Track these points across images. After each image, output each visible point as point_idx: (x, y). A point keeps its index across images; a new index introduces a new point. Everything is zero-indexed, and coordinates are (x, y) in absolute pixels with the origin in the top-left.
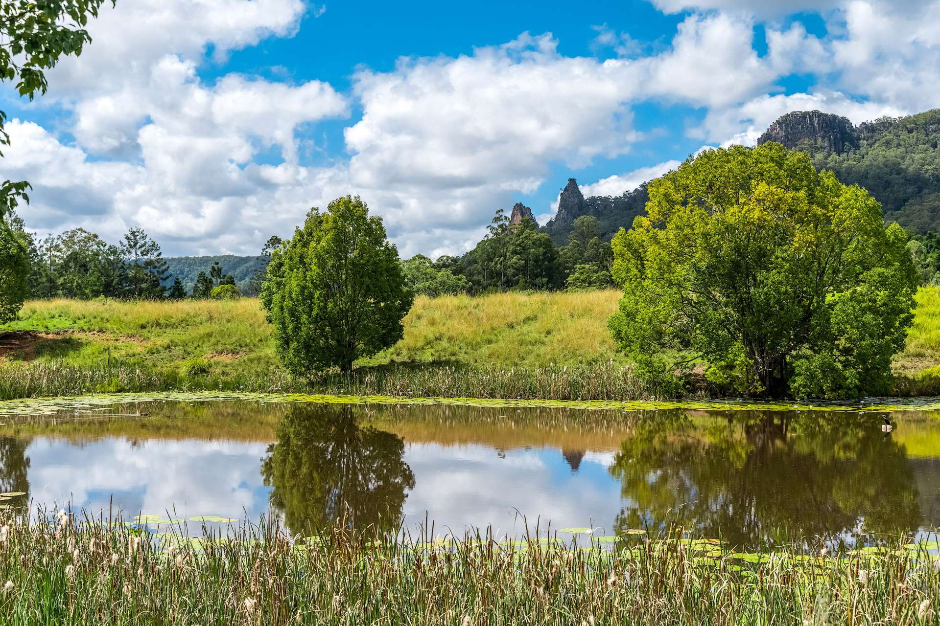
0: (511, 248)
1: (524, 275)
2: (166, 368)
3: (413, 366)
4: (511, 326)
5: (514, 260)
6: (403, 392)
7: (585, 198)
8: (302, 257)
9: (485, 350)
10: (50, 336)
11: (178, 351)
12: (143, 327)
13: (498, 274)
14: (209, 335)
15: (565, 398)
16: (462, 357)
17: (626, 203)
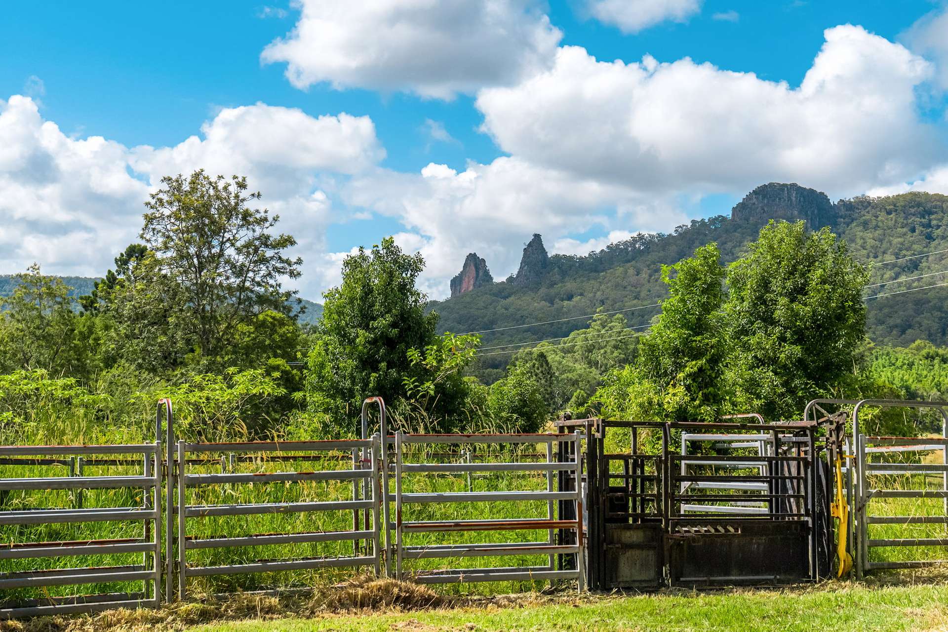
7: (549, 256)
17: (592, 264)
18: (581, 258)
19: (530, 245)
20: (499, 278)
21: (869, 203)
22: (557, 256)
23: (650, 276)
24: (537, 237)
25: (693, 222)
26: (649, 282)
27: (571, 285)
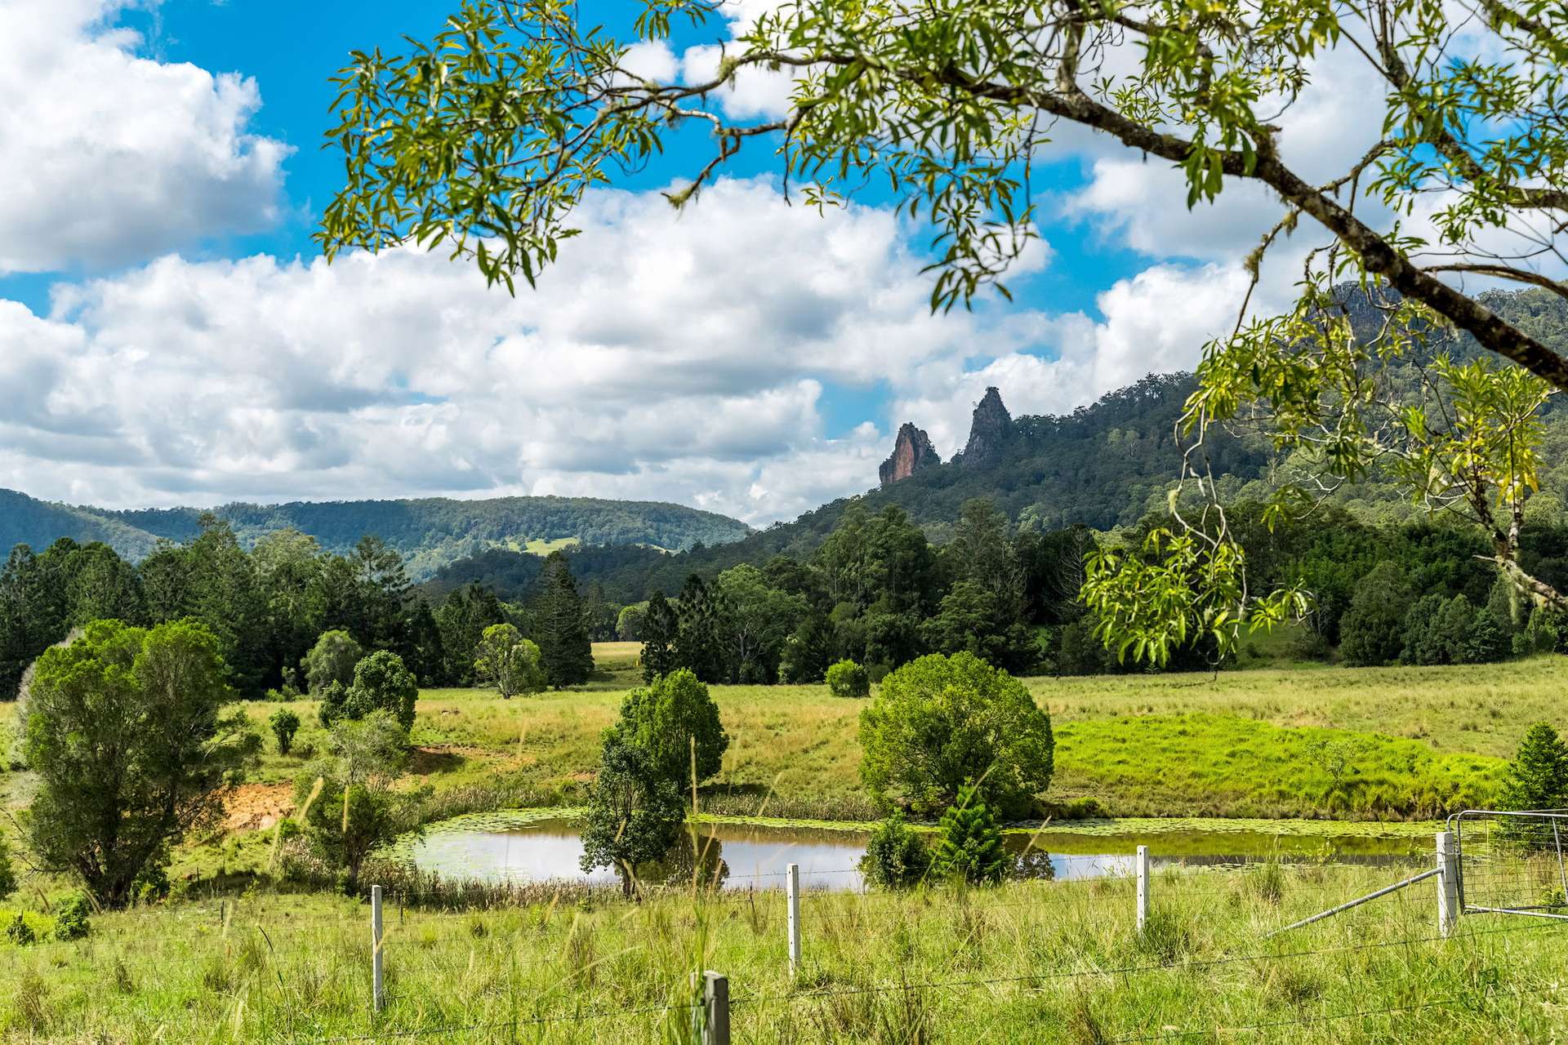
0: (870, 550)
1: (889, 588)
2: (541, 786)
3: (728, 790)
4: (806, 751)
5: (873, 567)
6: (723, 811)
7: (1013, 417)
8: (650, 713)
9: (783, 774)
10: (431, 751)
11: (546, 769)
12: (507, 743)
13: (853, 586)
14: (569, 755)
15: (827, 819)
16: (764, 781)
17: (1079, 426)
18: (1063, 418)
19: (982, 404)
20: (946, 458)
21: (1503, 301)
22: (1026, 418)
23: (1162, 438)
24: (993, 392)
26: (1159, 447)
27: (1041, 461)
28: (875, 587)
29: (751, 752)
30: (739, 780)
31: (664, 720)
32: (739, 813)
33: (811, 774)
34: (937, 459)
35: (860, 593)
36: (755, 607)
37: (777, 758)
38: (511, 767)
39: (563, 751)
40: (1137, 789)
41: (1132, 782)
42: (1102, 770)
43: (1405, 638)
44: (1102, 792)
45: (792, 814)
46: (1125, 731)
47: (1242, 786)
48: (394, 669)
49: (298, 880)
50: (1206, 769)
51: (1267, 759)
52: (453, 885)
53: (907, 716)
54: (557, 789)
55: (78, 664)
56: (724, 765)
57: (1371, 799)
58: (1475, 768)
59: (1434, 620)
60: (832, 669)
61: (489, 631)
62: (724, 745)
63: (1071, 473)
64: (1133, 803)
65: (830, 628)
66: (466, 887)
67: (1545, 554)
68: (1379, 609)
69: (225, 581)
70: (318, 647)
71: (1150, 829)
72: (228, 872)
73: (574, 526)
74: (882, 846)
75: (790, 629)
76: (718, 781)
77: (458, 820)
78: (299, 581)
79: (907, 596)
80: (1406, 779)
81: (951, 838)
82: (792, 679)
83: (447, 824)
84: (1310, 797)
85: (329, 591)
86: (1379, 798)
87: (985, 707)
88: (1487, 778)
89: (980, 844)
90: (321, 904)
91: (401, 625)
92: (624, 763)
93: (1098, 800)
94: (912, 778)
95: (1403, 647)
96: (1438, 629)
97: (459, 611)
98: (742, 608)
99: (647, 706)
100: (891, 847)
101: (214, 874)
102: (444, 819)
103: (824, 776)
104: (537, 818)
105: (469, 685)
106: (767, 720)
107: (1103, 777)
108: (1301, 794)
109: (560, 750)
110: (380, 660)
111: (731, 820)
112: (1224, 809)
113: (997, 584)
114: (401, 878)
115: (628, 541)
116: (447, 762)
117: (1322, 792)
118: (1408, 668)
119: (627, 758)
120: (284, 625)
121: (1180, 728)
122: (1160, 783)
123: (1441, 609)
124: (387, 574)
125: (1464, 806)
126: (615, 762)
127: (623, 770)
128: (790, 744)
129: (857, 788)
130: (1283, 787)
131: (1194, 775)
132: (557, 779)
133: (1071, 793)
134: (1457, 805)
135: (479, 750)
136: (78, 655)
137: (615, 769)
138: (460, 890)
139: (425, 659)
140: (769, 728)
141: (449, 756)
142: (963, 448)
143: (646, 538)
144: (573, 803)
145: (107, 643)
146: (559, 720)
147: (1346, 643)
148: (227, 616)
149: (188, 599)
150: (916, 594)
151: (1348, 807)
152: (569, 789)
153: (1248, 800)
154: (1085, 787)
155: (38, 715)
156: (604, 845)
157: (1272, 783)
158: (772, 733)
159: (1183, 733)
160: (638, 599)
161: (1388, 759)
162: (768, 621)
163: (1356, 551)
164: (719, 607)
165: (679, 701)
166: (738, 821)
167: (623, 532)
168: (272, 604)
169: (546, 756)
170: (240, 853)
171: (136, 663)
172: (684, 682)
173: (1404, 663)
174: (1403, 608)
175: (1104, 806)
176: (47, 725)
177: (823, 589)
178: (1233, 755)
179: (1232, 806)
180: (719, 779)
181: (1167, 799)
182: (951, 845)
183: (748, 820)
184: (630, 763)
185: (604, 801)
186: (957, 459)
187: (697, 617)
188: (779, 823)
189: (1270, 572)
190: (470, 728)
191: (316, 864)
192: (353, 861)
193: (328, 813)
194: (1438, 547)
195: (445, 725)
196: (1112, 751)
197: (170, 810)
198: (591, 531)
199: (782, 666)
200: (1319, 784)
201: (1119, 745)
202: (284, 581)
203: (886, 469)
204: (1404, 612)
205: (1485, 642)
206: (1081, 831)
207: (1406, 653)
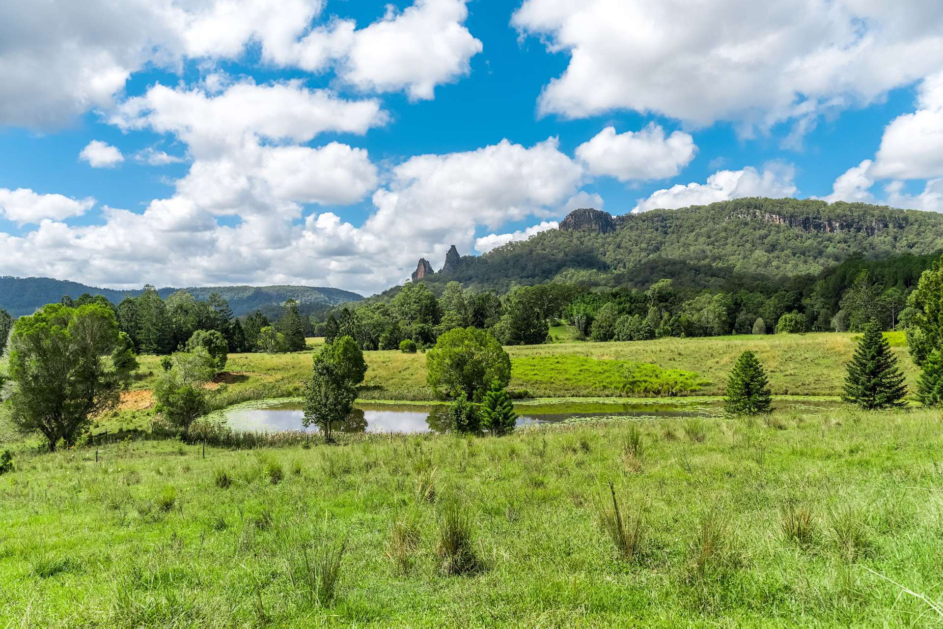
0: (414, 300)
1: (420, 314)
2: (284, 388)
3: (367, 388)
4: (400, 372)
5: (414, 307)
6: (365, 398)
7: (461, 257)
8: (333, 355)
9: (391, 382)
10: (234, 374)
11: (286, 381)
12: (269, 371)
13: (407, 314)
14: (296, 375)
15: (412, 400)
16: (383, 385)
17: (483, 260)
19: (450, 251)
20: (436, 271)
21: (633, 217)
22: (465, 257)
24: (453, 247)
25: (538, 233)
27: (471, 272)
28: (415, 314)
29: (376, 372)
30: (372, 384)
31: (339, 358)
32: (373, 398)
33: (403, 381)
34: (433, 271)
35: (410, 316)
36: (369, 321)
37: (388, 375)
38: (270, 380)
39: (293, 373)
40: (544, 385)
41: (541, 382)
42: (528, 378)
43: (616, 331)
44: (529, 386)
45: (397, 398)
46: (535, 362)
47: (587, 384)
48: (217, 338)
49: (160, 434)
50: (571, 377)
51: (595, 373)
52: (237, 435)
53: (448, 354)
54: (291, 389)
55: (37, 325)
56: (366, 378)
57: (643, 388)
58: (681, 375)
59: (626, 324)
60: (402, 343)
61: (263, 329)
62: (365, 368)
63: (482, 277)
64: (543, 391)
65: (398, 329)
66: (245, 435)
67: (660, 302)
68: (606, 320)
69: (154, 311)
70: (193, 337)
71: (554, 402)
72: (124, 430)
73: (298, 296)
74: (456, 411)
75: (383, 331)
76: (362, 385)
77: (245, 403)
78: (186, 311)
79: (427, 317)
80: (654, 380)
81: (489, 407)
82: (384, 349)
83: (240, 405)
84: (616, 388)
85: (198, 315)
86: (646, 388)
87: (482, 350)
88: (687, 379)
89: (504, 409)
90: (167, 446)
91: (228, 328)
92: (325, 371)
93: (529, 391)
94: (449, 382)
95: (615, 334)
96: (628, 328)
97: (251, 323)
98: (364, 322)
99: (331, 352)
100: (461, 411)
101: (116, 431)
102: (239, 403)
103: (409, 382)
104: (282, 402)
105: (256, 352)
106: (382, 359)
107: (529, 381)
108: (613, 386)
109: (292, 373)
110: (211, 334)
111: (369, 401)
112: (581, 394)
113: (463, 312)
114: (212, 431)
115: (318, 302)
116: (242, 378)
117: (621, 385)
118: (618, 342)
119: (327, 369)
120: (180, 328)
121: (557, 360)
122: (553, 383)
123: (629, 320)
124: (222, 309)
125: (681, 391)
126: (320, 370)
127: (325, 375)
128: (393, 369)
129: (424, 387)
130: (604, 384)
131: (567, 379)
132: (291, 385)
133: (516, 388)
134: (678, 390)
135: (256, 373)
136: (37, 320)
137: (321, 374)
138: (242, 436)
139: (238, 342)
140: (383, 362)
141: (243, 376)
142: (442, 268)
143: (325, 301)
144: (298, 395)
145: (54, 314)
146: (292, 360)
147: (593, 334)
148: (154, 324)
149: (138, 317)
150: (431, 317)
151: (633, 392)
152: (296, 389)
153: (591, 389)
154: (522, 385)
155: (15, 352)
156: (315, 413)
157: (600, 382)
158: (385, 365)
159: (558, 362)
160: (322, 321)
161: (645, 372)
162: (375, 327)
163: (594, 300)
164: (355, 321)
165: (346, 350)
166: (373, 402)
167: (316, 298)
168: (174, 320)
169: (286, 375)
170: (134, 420)
171: (69, 324)
172: (347, 342)
173: (615, 341)
174: (615, 320)
175: (531, 393)
176: (20, 356)
177: (394, 315)
178: (581, 371)
179: (585, 392)
180: (363, 384)
181: (556, 390)
182: (489, 410)
183: (378, 401)
184: (328, 370)
185: (315, 391)
186: (440, 271)
187: (347, 325)
188: (392, 402)
189: (561, 309)
190: (252, 364)
191: (168, 426)
192: (185, 423)
193: (171, 400)
194: (623, 299)
195: (241, 363)
196: (531, 370)
197: (91, 399)
198: (304, 298)
199: (380, 344)
200: (619, 382)
201: (533, 368)
202: (179, 311)
203: (414, 275)
204: (615, 322)
205: (646, 332)
206: (524, 403)
207: (616, 337)
